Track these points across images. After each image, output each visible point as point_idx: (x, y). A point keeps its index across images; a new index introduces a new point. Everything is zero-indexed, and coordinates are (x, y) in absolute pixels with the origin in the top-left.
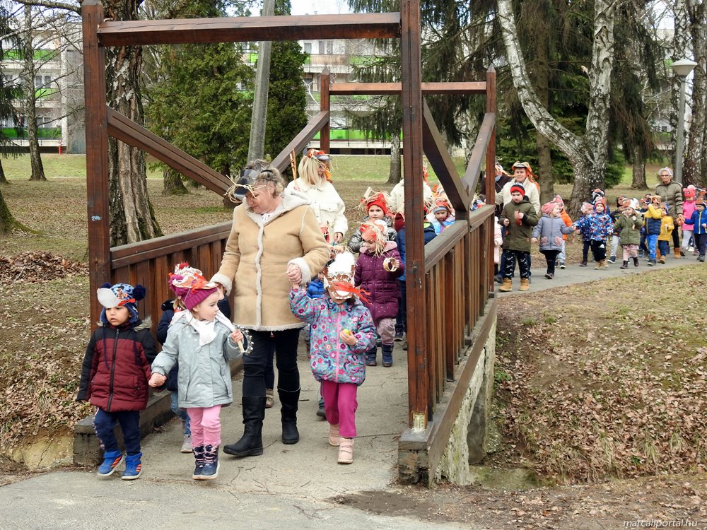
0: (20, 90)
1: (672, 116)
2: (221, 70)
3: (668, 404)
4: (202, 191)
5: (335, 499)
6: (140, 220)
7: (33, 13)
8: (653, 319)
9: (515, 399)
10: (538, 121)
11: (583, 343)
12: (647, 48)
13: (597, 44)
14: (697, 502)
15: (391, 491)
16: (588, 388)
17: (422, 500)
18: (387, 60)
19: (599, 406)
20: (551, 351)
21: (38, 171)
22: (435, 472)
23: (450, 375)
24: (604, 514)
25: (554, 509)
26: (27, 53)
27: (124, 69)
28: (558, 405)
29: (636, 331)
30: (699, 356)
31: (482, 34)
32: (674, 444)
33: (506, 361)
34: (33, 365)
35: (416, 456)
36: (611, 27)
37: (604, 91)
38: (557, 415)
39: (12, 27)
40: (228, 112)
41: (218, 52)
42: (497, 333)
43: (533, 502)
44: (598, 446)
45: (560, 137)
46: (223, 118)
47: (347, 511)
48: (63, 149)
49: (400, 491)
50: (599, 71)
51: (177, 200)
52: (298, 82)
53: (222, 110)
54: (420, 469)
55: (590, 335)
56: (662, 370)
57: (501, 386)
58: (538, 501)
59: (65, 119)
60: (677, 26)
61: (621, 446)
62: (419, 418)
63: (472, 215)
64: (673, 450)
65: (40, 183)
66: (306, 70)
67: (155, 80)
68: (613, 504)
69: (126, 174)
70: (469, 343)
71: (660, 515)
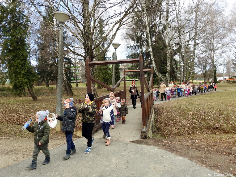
0: (74, 73)
1: (180, 73)
2: (106, 69)
3: (184, 122)
4: (103, 88)
5: (131, 142)
6: (94, 93)
7: (76, 61)
8: (181, 108)
9: (158, 122)
10: (158, 75)
11: (169, 112)
12: (175, 62)
13: (168, 62)
14: (194, 141)
15: (140, 140)
16: (170, 120)
17: (146, 141)
18: (133, 66)
19: (173, 123)
20: (164, 113)
21: (77, 85)
22: (147, 136)
23: (149, 119)
24: (178, 143)
25: (169, 143)
26: (75, 67)
27: (91, 69)
28: (165, 123)
29: (178, 110)
30: (189, 114)
31: (148, 61)
32: (186, 129)
33: (156, 115)
34: (78, 118)
35: (144, 134)
36: (170, 59)
37: (169, 70)
38: (165, 125)
39: (73, 63)
40: (108, 75)
41: (106, 66)
42: (154, 111)
43: (165, 141)
44: (173, 130)
45: (162, 77)
46: (107, 76)
47: (133, 144)
48: (81, 82)
49: (142, 140)
50: (168, 66)
51: (99, 90)
52: (118, 70)
53: (107, 75)
54: (145, 136)
55: (170, 111)
56: (183, 116)
57: (156, 120)
58: (166, 141)
59: (81, 77)
60: (180, 59)
61: (177, 130)
62: (145, 127)
63: (150, 91)
64: (186, 130)
65: (78, 87)
66: (120, 68)
67: (96, 70)
68: (180, 142)
69: (92, 86)
70: (151, 113)
71: (188, 144)
